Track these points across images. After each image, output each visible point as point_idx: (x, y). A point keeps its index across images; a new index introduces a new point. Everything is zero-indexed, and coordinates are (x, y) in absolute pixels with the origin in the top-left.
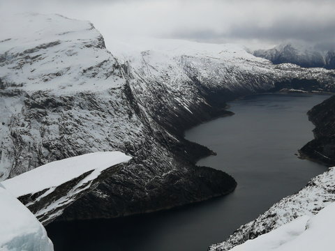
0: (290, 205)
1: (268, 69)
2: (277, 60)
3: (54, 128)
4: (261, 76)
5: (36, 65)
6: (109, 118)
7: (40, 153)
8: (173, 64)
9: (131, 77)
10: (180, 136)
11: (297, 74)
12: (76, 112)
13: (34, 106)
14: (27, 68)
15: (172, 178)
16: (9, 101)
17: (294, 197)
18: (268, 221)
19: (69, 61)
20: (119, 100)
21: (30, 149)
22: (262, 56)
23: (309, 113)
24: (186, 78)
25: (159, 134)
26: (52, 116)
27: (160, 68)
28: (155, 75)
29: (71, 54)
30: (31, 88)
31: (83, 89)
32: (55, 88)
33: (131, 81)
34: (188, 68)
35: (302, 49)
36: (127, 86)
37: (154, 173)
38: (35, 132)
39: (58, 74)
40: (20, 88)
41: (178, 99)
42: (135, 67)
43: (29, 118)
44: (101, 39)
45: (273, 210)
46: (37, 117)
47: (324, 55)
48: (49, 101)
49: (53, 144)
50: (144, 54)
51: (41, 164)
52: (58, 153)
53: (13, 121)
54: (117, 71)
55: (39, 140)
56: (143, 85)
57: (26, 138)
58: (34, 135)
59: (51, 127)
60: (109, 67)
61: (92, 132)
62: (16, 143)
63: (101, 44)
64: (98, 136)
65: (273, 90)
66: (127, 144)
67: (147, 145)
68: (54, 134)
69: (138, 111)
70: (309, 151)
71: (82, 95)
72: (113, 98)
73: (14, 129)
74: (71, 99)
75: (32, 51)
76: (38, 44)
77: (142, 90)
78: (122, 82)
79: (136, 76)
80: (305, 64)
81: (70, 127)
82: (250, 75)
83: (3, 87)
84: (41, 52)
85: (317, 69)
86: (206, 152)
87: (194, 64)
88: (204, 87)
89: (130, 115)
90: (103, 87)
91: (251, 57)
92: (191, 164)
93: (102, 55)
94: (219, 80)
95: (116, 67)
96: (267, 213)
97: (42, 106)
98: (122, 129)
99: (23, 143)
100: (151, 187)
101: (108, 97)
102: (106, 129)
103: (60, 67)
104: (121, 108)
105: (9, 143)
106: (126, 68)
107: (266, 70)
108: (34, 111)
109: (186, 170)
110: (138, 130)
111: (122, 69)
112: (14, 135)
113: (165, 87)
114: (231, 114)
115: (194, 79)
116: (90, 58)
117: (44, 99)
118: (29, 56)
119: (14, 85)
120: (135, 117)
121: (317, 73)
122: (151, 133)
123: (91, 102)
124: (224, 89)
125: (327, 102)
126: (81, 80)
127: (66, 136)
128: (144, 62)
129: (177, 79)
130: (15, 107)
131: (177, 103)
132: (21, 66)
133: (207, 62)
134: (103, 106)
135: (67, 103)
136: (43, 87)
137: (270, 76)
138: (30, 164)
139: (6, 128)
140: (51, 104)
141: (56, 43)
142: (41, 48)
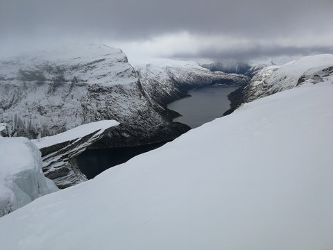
1: (209, 74)
2: (213, 69)
3: (103, 103)
4: (205, 77)
5: (93, 71)
6: (130, 98)
7: (96, 115)
8: (162, 71)
9: (141, 77)
10: (165, 107)
11: (223, 77)
12: (113, 95)
13: (93, 91)
14: (89, 72)
15: (161, 127)
16: (80, 89)
20: (135, 89)
21: (91, 113)
22: (206, 67)
23: (228, 96)
24: (168, 78)
25: (155, 106)
26: (102, 97)
27: (155, 73)
28: (152, 76)
29: (111, 65)
30: (91, 82)
31: (117, 83)
32: (103, 83)
33: (141, 80)
34: (169, 73)
35: (226, 64)
36: (139, 82)
37: (152, 125)
38: (94, 104)
39: (104, 76)
40: (86, 82)
41: (164, 89)
42: (143, 72)
43: (90, 97)
44: (126, 58)
46: (94, 97)
47: (237, 67)
49: (102, 110)
50: (148, 65)
51: (97, 120)
52: (105, 115)
53: (83, 99)
54: (134, 74)
55: (95, 108)
56: (147, 81)
57: (89, 107)
58: (93, 106)
59: (101, 102)
60: (130, 72)
61: (122, 105)
62: (84, 109)
63: (126, 61)
64: (124, 107)
65: (211, 84)
66: (139, 111)
67: (149, 111)
68: (103, 106)
69: (144, 94)
71: (117, 86)
72: (132, 88)
73: (83, 103)
74: (111, 88)
75: (91, 64)
76: (94, 60)
77: (146, 84)
78: (136, 80)
79: (143, 77)
80: (227, 72)
81: (111, 102)
82: (200, 77)
83: (77, 82)
84: (96, 64)
85: (233, 74)
86: (177, 115)
87: (172, 71)
88: (177, 82)
89: (141, 96)
90: (127, 82)
91: (200, 68)
92: (171, 120)
93: (126, 66)
94: (184, 79)
95: (133, 72)
97: (97, 91)
98: (136, 103)
99: (88, 110)
100: (150, 132)
101: (129, 87)
102: (128, 103)
103: (106, 72)
104: (136, 93)
105: (81, 110)
106: (138, 73)
107: (208, 74)
108: (93, 94)
109: (168, 124)
110: (144, 104)
111: (136, 73)
112: (83, 106)
113: (158, 83)
114: (190, 96)
115: (172, 78)
116: (120, 68)
117: (98, 88)
118: (90, 66)
119: (82, 81)
120: (142, 97)
121: (233, 76)
122: (151, 105)
123: (121, 90)
124: (187, 84)
125: (237, 91)
126: (116, 79)
127: (109, 107)
128: (148, 70)
129: (164, 78)
130: (83, 92)
131: (164, 91)
132: (86, 71)
133: (179, 70)
134: (127, 92)
135: (109, 90)
136: (97, 82)
137: (210, 77)
138: (91, 120)
139: (79, 102)
140: (101, 90)
141: (104, 60)
142: (96, 62)
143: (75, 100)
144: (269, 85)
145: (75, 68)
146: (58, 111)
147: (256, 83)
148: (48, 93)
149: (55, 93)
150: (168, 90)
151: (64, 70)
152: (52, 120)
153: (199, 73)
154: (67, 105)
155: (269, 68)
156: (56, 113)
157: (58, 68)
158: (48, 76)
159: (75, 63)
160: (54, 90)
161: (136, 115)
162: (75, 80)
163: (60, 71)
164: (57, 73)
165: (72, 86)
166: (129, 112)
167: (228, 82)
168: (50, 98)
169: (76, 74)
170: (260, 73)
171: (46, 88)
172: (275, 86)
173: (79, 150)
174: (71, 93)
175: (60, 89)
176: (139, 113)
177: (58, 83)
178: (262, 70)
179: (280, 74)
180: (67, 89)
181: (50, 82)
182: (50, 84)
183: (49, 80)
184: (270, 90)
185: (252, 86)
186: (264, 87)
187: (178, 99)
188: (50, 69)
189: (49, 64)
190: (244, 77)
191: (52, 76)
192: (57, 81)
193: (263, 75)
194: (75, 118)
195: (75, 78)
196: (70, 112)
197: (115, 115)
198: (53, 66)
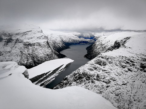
0: (83, 67)
1: (78, 39)
2: (80, 37)
3: (31, 50)
4: (76, 40)
5: (26, 36)
6: (43, 48)
7: (27, 56)
8: (58, 37)
9: (48, 39)
10: (59, 53)
11: (84, 40)
12: (36, 47)
13: (26, 45)
14: (24, 36)
16: (20, 44)
17: (84, 66)
18: (78, 71)
19: (34, 35)
20: (46, 44)
21: (25, 55)
22: (77, 36)
23: (86, 48)
24: (60, 40)
25: (54, 52)
26: (30, 47)
27: (55, 38)
28: (53, 39)
29: (34, 33)
30: (25, 41)
31: (37, 42)
32: (31, 41)
35: (85, 35)
38: (26, 51)
39: (31, 38)
40: (22, 41)
42: (49, 37)
43: (24, 48)
44: (42, 30)
45: (79, 68)
46: (26, 48)
47: (89, 37)
48: (29, 44)
49: (30, 54)
50: (51, 34)
52: (32, 56)
53: (21, 48)
54: (45, 38)
55: (27, 53)
56: (51, 41)
57: (24, 52)
59: (30, 50)
60: (43, 37)
61: (39, 51)
63: (42, 32)
64: (41, 52)
65: (79, 43)
67: (52, 54)
68: (30, 51)
69: (50, 47)
70: (86, 56)
72: (44, 44)
73: (21, 50)
74: (35, 44)
75: (25, 32)
76: (27, 31)
78: (46, 40)
80: (85, 38)
81: (34, 50)
82: (74, 40)
83: (18, 41)
84: (28, 33)
85: (88, 39)
86: (64, 56)
87: (62, 37)
88: (64, 42)
89: (48, 48)
90: (42, 41)
91: (74, 36)
93: (42, 34)
94: (67, 41)
96: (78, 69)
97: (28, 45)
98: (46, 51)
99: (23, 53)
102: (43, 51)
103: (32, 37)
104: (46, 46)
105: (20, 53)
106: (47, 37)
108: (26, 46)
110: (50, 51)
111: (46, 37)
112: (21, 52)
113: (56, 42)
114: (70, 48)
115: (62, 40)
116: (39, 35)
117: (28, 43)
118: (25, 34)
119: (21, 40)
121: (88, 40)
123: (39, 45)
124: (69, 43)
125: (90, 46)
126: (37, 40)
127: (33, 52)
128: (51, 36)
129: (58, 40)
130: (21, 45)
131: (58, 45)
133: (65, 37)
134: (42, 46)
135: (34, 45)
136: (28, 41)
139: (19, 50)
140: (30, 45)
141: (31, 31)
142: (28, 32)
143: (17, 49)
144: (103, 44)
145: (17, 34)
146: (9, 54)
147: (98, 43)
148: (4, 45)
149: (8, 45)
150: (60, 45)
151: (12, 35)
152: (5, 58)
153: (74, 38)
154: (13, 51)
155: (102, 37)
156: (7, 55)
157: (9, 34)
158: (4, 38)
159: (17, 32)
160: (7, 44)
161: (46, 56)
162: (17, 40)
163: (10, 35)
164: (9, 36)
165: (16, 42)
166: (43, 54)
167: (86, 42)
168: (5, 48)
169: (18, 37)
170: (99, 39)
171: (3, 43)
172: (105, 45)
173: (51, 79)
174: (15, 46)
175: (10, 44)
176: (48, 55)
177: (9, 41)
178: (100, 38)
179: (107, 40)
180: (13, 44)
181: (5, 40)
182: (5, 41)
183: (4, 39)
184: (103, 46)
185: (96, 45)
186: (101, 45)
187: (65, 49)
188: (5, 35)
189: (5, 32)
190: (93, 41)
191: (6, 38)
192: (8, 40)
193: (100, 40)
194: (17, 57)
195: (17, 39)
196: (14, 55)
197: (37, 56)
198: (7, 33)
